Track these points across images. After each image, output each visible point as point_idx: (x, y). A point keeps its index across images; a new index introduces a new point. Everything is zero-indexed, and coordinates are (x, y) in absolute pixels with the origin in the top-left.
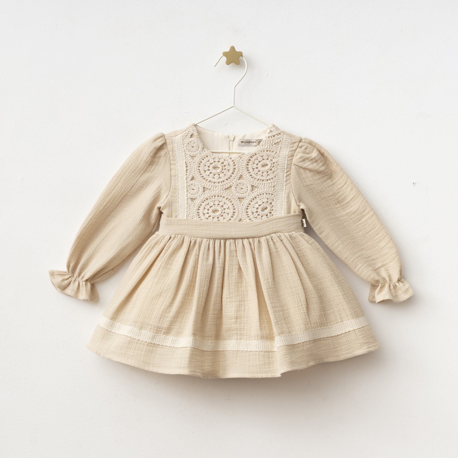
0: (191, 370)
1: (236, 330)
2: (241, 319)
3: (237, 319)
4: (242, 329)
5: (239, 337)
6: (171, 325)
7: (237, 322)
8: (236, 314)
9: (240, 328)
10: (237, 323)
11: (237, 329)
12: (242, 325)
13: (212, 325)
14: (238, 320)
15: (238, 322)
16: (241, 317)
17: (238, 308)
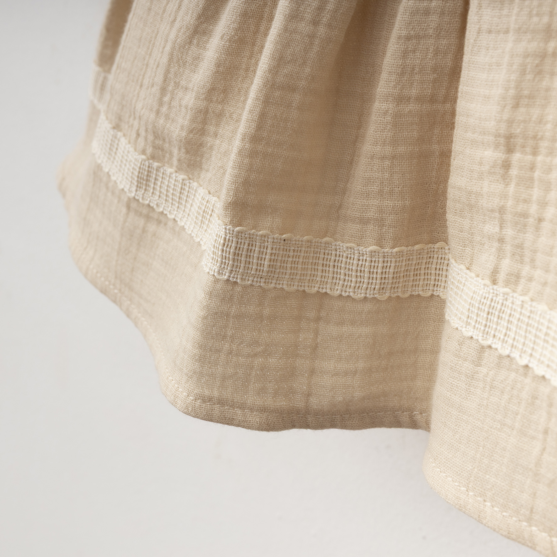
0: (207, 392)
1: (497, 215)
2: (535, 153)
3: (510, 150)
4: (531, 220)
5: (506, 264)
6: (202, 132)
7: (507, 165)
8: (506, 116)
9: (521, 208)
10: (505, 178)
11: (502, 210)
12: (536, 193)
13: (383, 158)
14: (517, 156)
15: (514, 172)
16: (535, 137)
17: (529, 77)
